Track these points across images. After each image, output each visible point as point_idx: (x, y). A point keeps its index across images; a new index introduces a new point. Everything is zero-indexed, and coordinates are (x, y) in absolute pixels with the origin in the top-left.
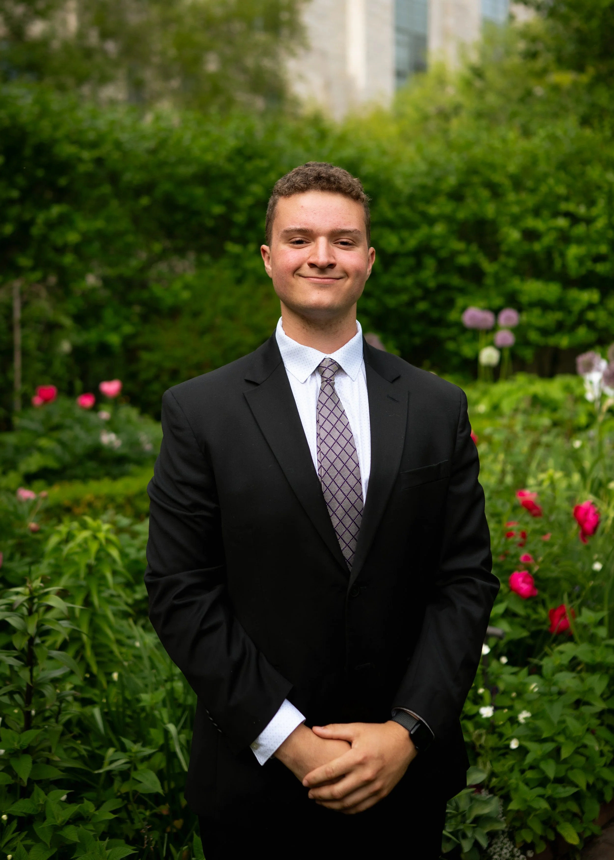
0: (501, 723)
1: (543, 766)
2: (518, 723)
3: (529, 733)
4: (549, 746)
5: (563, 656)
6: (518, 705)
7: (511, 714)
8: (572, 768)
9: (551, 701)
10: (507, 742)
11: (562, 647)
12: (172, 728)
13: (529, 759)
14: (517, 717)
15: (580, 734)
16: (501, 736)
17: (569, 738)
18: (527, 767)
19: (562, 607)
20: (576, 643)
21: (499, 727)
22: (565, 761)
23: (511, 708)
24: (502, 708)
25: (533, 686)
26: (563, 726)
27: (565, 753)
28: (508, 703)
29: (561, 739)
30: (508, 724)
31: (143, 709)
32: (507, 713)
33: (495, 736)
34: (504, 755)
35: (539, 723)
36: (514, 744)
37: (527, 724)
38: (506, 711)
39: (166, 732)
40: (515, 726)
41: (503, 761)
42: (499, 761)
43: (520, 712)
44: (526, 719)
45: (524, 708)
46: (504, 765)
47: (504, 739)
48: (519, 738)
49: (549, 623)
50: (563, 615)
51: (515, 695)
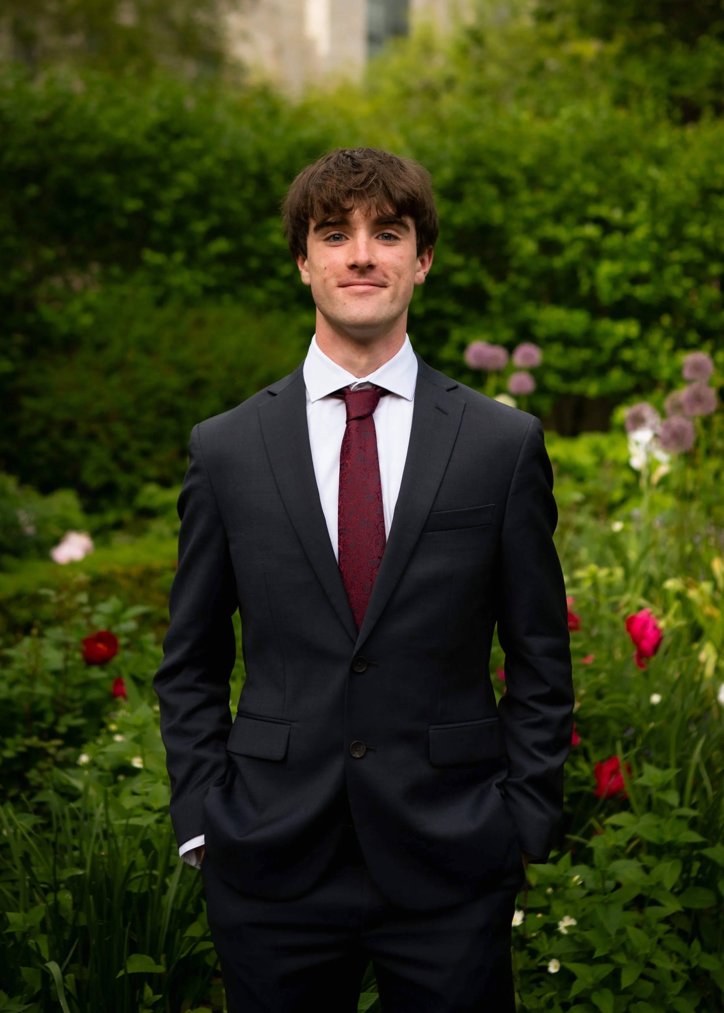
0: (534, 935)
1: (596, 999)
2: (559, 935)
3: (574, 949)
4: (604, 970)
5: (620, 833)
6: (557, 908)
7: (547, 919)
8: (636, 1000)
9: (606, 904)
10: (543, 963)
11: (614, 819)
12: (54, 968)
13: (576, 989)
14: (556, 926)
15: (647, 951)
16: (533, 953)
17: (633, 956)
18: (572, 1002)
19: (612, 759)
20: (632, 811)
21: (530, 940)
22: (627, 991)
23: (546, 910)
24: (535, 911)
25: (576, 878)
26: (623, 938)
27: (627, 980)
28: (543, 903)
29: (621, 959)
30: (544, 935)
31: (11, 935)
32: (540, 918)
33: (525, 952)
34: (537, 981)
35: (590, 935)
36: (553, 967)
37: (571, 936)
38: (540, 915)
39: (46, 976)
40: (555, 938)
41: (537, 992)
42: (531, 991)
43: (561, 919)
44: (568, 928)
45: (566, 913)
46: (539, 998)
47: (538, 959)
48: (559, 958)
49: (594, 782)
50: (615, 772)
51: (551, 891)
